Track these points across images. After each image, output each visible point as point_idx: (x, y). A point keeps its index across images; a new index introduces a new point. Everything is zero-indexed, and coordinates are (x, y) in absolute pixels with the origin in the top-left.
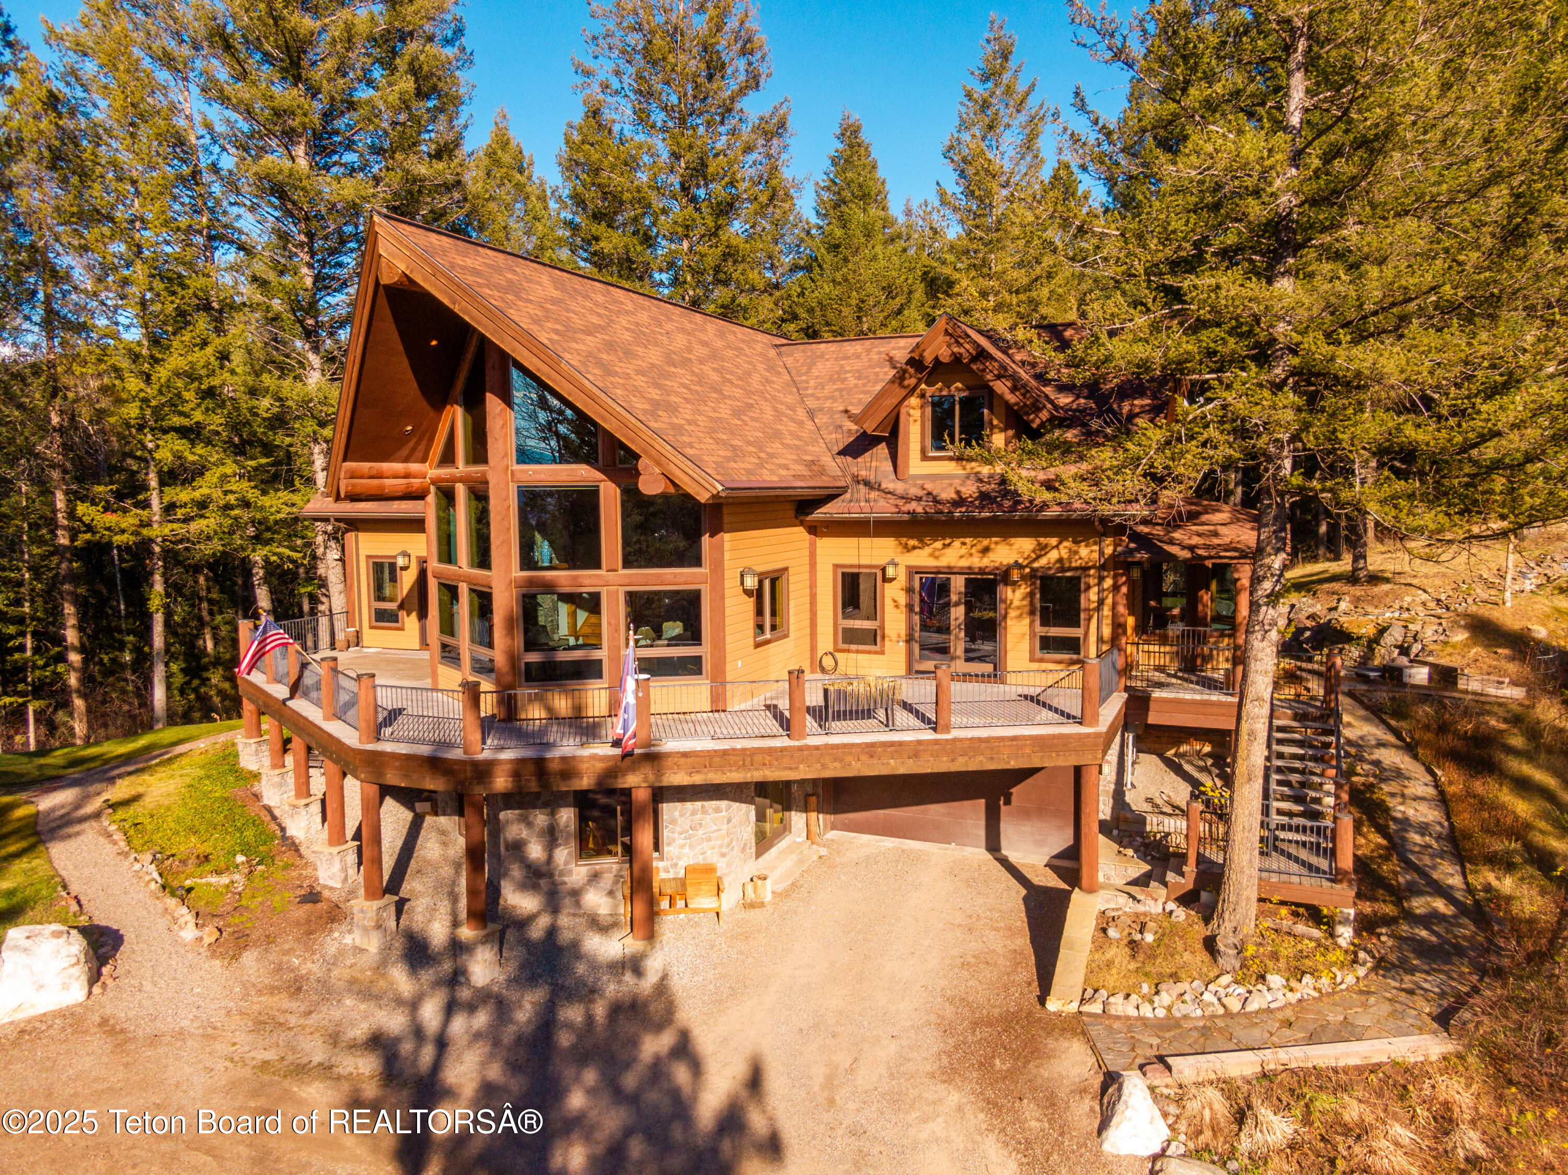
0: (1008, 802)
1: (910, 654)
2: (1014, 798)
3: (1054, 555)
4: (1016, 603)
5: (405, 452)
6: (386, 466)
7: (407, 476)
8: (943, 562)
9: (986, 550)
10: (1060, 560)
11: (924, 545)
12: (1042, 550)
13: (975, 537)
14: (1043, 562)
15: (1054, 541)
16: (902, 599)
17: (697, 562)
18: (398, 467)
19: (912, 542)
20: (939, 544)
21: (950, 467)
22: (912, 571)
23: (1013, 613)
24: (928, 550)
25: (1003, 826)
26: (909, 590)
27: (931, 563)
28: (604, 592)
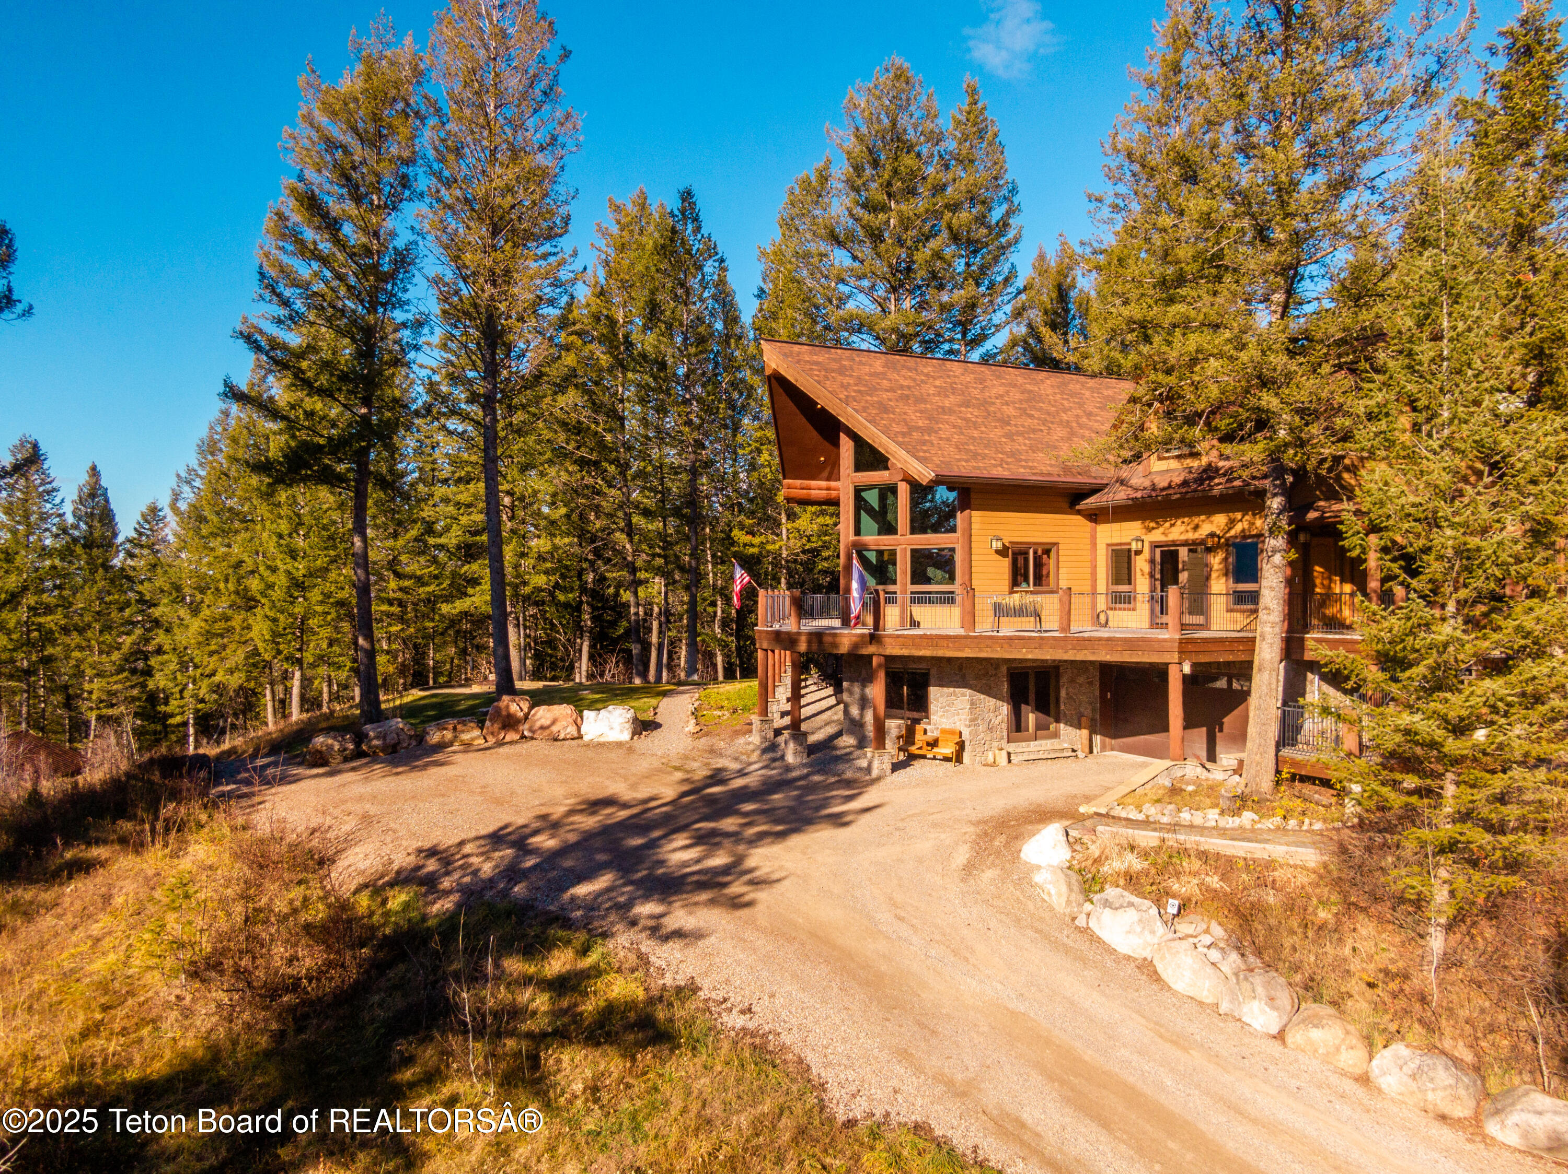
0: (1221, 730)
1: (1152, 611)
2: (1225, 727)
3: (1239, 527)
4: (1216, 567)
5: (825, 474)
6: (813, 483)
7: (828, 489)
8: (1171, 537)
9: (1196, 528)
10: (1243, 531)
11: (1159, 525)
12: (1232, 523)
13: (1190, 516)
14: (1232, 533)
15: (1239, 515)
16: (1146, 568)
17: (953, 530)
18: (823, 484)
19: (1152, 525)
20: (1167, 525)
21: (1174, 464)
22: (1155, 546)
23: (1214, 575)
24: (1161, 530)
25: (1218, 748)
26: (1152, 561)
27: (1163, 538)
28: (899, 548)
